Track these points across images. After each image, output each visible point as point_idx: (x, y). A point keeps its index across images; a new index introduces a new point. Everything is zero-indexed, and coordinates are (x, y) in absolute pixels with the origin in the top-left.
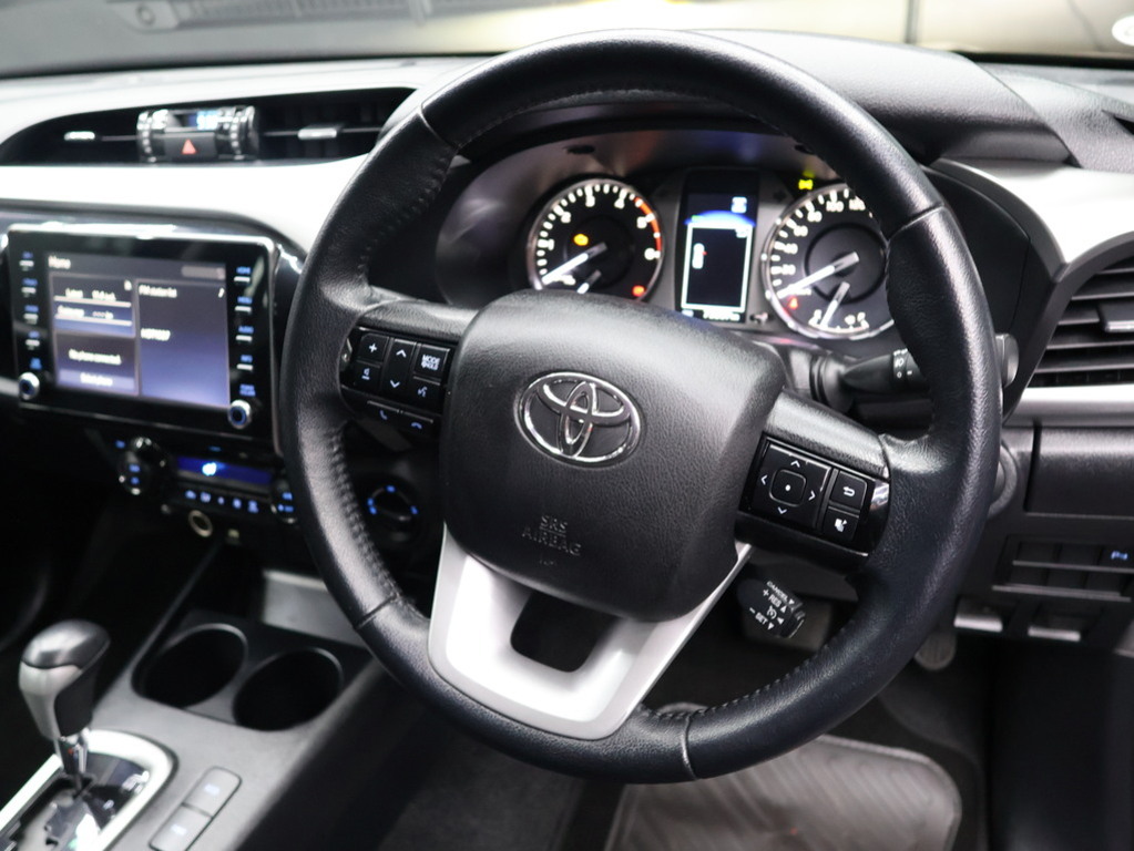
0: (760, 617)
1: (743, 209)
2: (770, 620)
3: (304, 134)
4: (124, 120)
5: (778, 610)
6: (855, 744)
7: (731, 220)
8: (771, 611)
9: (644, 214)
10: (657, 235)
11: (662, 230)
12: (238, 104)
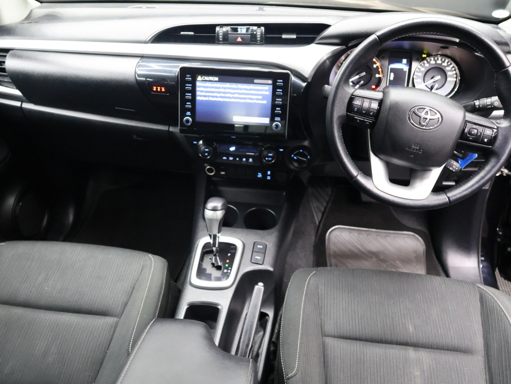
0: (451, 169)
1: (406, 63)
2: (454, 169)
3: (284, 36)
4: (211, 28)
5: (456, 166)
6: (392, 232)
7: (403, 66)
8: (454, 167)
9: (376, 63)
10: (380, 70)
11: (381, 68)
12: (259, 25)
